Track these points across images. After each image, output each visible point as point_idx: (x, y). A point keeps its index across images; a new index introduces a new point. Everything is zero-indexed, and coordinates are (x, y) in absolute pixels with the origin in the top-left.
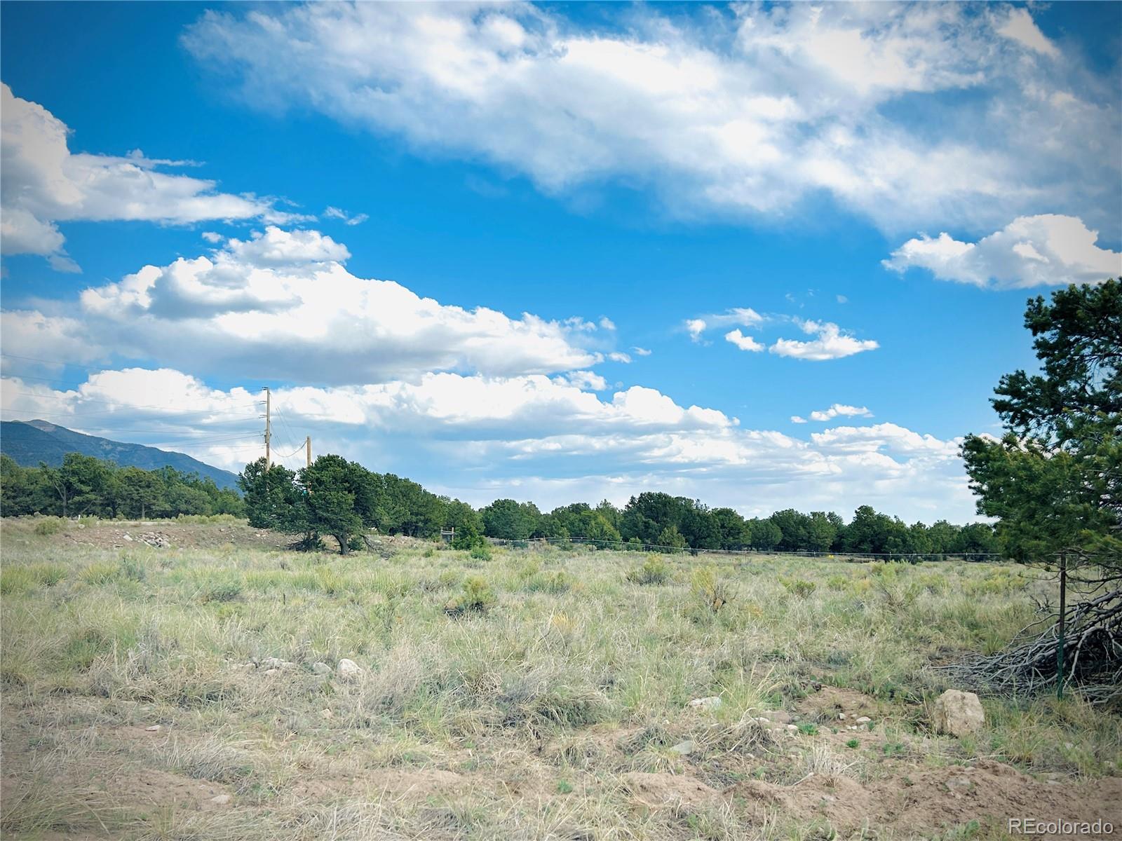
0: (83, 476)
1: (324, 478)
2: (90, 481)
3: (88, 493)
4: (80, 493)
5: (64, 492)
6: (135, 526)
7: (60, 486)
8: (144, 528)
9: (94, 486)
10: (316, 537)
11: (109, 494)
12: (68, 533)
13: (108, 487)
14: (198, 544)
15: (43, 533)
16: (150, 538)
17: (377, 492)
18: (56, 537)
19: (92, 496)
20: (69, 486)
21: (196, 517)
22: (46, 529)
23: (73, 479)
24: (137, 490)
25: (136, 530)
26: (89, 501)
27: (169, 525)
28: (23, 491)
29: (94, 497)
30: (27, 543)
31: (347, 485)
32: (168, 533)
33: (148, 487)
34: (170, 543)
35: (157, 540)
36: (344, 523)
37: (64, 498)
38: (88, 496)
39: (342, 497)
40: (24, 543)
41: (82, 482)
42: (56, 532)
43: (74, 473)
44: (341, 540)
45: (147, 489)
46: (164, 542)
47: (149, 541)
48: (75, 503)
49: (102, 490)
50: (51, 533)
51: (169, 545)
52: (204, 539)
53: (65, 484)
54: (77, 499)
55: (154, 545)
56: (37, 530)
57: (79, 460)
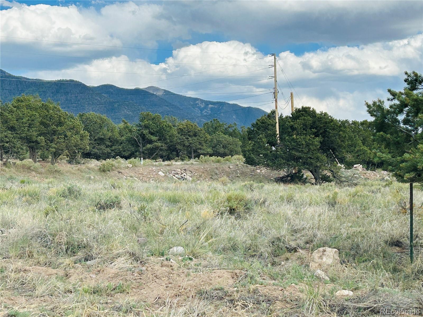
0: (152, 129)
1: (296, 126)
2: (158, 133)
3: (156, 142)
4: (151, 142)
5: (141, 141)
6: (168, 165)
7: (137, 137)
8: (174, 166)
9: (160, 137)
10: (299, 171)
11: (171, 142)
12: (121, 171)
13: (170, 136)
14: (211, 178)
15: (104, 171)
16: (177, 174)
17: (340, 135)
18: (112, 173)
19: (159, 144)
20: (143, 136)
21: (213, 158)
22: (105, 168)
23: (145, 132)
24: (188, 138)
25: (168, 168)
26: (157, 148)
27: (192, 164)
28: (117, 141)
29: (160, 144)
30: (92, 177)
31: (314, 130)
32: (191, 169)
33: (195, 135)
34: (191, 177)
35: (182, 175)
36: (312, 161)
37: (141, 145)
38: (156, 144)
39: (309, 140)
40: (90, 178)
41: (152, 134)
42: (113, 170)
43: (146, 127)
44: (315, 173)
45: (194, 138)
46: (188, 177)
47: (176, 176)
48: (147, 150)
49: (165, 139)
50: (109, 171)
51: (191, 179)
52: (216, 174)
53: (141, 135)
54: (149, 146)
55: (179, 179)
56: (100, 169)
57: (149, 117)
